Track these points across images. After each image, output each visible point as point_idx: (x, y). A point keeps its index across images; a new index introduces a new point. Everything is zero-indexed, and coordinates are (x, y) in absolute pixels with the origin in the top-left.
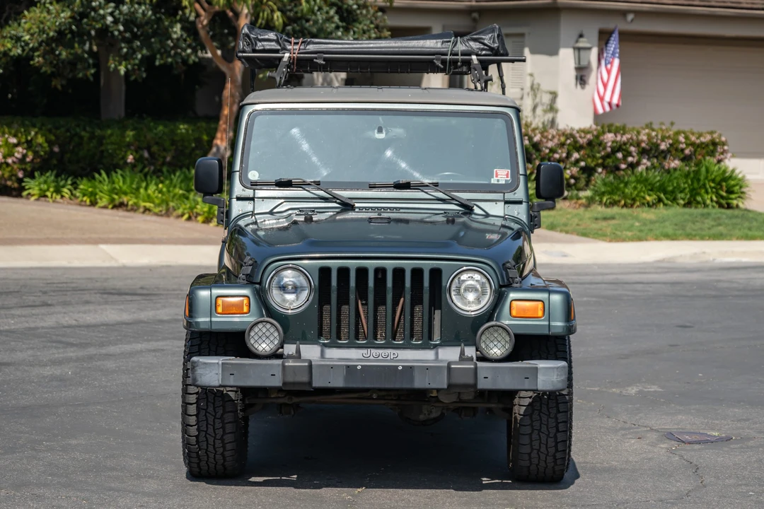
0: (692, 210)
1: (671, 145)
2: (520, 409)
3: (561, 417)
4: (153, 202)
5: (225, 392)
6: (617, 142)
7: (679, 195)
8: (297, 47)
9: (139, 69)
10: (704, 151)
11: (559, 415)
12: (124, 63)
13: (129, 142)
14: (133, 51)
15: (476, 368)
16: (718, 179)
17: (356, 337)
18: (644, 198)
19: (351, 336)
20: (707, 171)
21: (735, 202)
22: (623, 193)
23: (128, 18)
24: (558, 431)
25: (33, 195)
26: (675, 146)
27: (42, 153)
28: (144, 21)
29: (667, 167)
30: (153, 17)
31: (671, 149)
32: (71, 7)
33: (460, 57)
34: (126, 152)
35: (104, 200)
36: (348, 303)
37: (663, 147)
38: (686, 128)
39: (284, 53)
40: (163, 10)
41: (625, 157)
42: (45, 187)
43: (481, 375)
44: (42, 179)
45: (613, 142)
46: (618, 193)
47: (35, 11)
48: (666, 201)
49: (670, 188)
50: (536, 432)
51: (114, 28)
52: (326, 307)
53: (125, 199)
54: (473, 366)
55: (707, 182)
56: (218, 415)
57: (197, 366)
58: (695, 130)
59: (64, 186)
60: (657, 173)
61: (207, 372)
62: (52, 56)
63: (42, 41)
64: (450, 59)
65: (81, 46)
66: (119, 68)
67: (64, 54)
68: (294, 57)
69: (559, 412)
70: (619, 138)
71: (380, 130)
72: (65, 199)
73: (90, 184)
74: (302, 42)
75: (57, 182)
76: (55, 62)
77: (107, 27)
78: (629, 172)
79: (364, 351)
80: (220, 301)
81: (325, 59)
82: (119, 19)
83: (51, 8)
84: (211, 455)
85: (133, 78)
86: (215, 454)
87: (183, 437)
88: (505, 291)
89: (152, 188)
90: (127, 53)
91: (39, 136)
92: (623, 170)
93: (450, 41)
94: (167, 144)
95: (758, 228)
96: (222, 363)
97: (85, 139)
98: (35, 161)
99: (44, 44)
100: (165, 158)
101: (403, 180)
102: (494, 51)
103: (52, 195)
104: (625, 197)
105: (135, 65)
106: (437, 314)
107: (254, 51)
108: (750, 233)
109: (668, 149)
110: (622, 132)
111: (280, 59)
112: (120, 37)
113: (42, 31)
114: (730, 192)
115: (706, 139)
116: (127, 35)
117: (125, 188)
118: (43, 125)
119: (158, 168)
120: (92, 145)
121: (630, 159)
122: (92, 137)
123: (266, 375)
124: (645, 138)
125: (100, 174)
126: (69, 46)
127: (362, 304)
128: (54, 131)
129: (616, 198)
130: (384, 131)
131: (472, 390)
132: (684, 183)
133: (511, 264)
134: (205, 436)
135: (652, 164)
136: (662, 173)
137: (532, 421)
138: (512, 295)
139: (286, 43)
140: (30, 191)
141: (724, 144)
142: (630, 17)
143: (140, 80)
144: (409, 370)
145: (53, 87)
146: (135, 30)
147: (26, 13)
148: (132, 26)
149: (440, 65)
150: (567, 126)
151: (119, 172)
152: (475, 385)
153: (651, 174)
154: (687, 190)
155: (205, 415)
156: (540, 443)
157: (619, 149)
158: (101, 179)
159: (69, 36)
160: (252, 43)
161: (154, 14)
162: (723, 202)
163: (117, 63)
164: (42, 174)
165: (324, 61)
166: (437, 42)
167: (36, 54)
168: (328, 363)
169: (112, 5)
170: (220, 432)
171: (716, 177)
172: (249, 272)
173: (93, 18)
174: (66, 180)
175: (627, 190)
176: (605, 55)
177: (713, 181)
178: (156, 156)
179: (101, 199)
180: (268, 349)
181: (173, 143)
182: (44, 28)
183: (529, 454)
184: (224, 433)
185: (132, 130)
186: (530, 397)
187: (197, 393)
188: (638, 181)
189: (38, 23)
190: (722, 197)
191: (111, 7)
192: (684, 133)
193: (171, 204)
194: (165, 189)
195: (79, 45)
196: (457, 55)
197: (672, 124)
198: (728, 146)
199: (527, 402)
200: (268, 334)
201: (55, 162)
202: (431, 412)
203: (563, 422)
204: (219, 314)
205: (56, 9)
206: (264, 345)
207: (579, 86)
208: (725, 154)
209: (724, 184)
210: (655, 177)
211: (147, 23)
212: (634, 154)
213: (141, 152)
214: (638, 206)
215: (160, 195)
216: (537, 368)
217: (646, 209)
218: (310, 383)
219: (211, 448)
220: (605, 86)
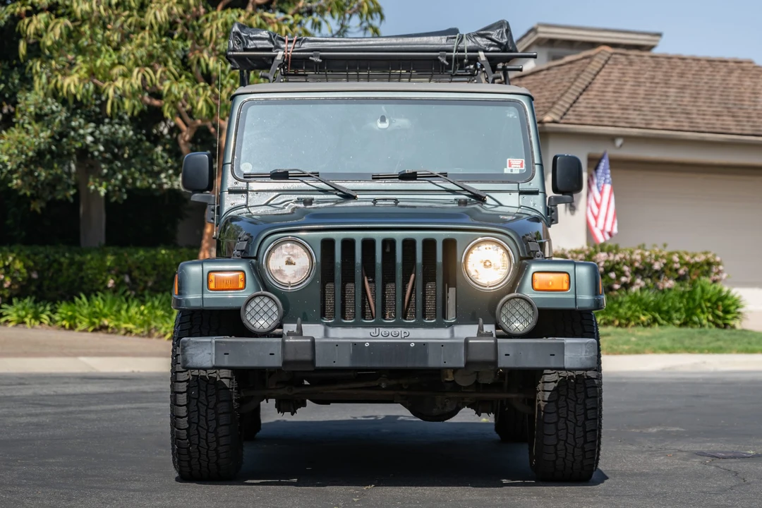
0: (688, 330)
1: (665, 265)
2: (544, 395)
3: (589, 403)
4: (134, 324)
5: (218, 379)
6: (609, 262)
7: (675, 315)
8: (291, 45)
9: (120, 190)
10: (699, 271)
11: (588, 401)
12: (104, 184)
13: (109, 267)
14: (113, 173)
15: (496, 343)
16: (714, 299)
17: (363, 316)
18: (639, 318)
19: (357, 315)
20: (703, 290)
21: (732, 323)
22: (617, 312)
23: (109, 138)
24: (586, 419)
25: (11, 322)
26: (669, 266)
27: (20, 279)
28: (124, 142)
29: (661, 288)
30: (134, 138)
31: (665, 269)
32: (50, 126)
33: (466, 54)
34: (106, 277)
35: (84, 323)
36: (353, 281)
37: (657, 266)
38: (681, 249)
39: (278, 52)
40: (144, 132)
41: (618, 277)
42: (23, 313)
43: (502, 352)
44: (20, 306)
45: (606, 261)
46: (613, 313)
47: (12, 131)
48: (661, 321)
49: (665, 308)
50: (562, 420)
51: (95, 148)
52: (329, 286)
53: (106, 322)
54: (493, 341)
55: (702, 302)
56: (211, 405)
57: (188, 346)
58: (689, 251)
59: (42, 312)
60: (651, 293)
61: (199, 352)
62: (30, 178)
63: (21, 163)
64: (455, 56)
65: (61, 166)
66: (99, 189)
67: (43, 174)
68: (288, 55)
69: (587, 397)
70: (612, 258)
71: (383, 119)
72: (43, 325)
73: (69, 308)
74: (297, 41)
75: (36, 308)
76: (34, 184)
77: (88, 146)
78: (623, 293)
79: (372, 330)
80: (213, 276)
81: (321, 57)
82: (99, 139)
83: (30, 127)
84: (204, 451)
85: (114, 199)
86: (208, 449)
87: (172, 431)
88: (526, 264)
89: (133, 310)
90: (107, 174)
91: (17, 262)
92: (617, 290)
93: (455, 38)
94: (149, 268)
95: (758, 343)
96: (216, 342)
97: (65, 265)
98: (13, 287)
99: (22, 166)
100: (146, 282)
101: (409, 170)
102: (503, 47)
103: (30, 321)
104: (619, 317)
105: (115, 186)
106: (452, 291)
107: (246, 50)
108: (750, 347)
109: (662, 268)
110: (614, 251)
111: (273, 58)
112: (100, 158)
113: (21, 152)
114: (726, 312)
115: (700, 258)
116: (108, 155)
117: (106, 311)
118: (21, 251)
119: (139, 293)
120: (71, 271)
121: (623, 279)
122: (72, 263)
123: (264, 355)
124: (638, 257)
125: (80, 298)
126: (49, 166)
127: (369, 282)
128: (32, 256)
129: (610, 318)
130: (387, 121)
131: (493, 368)
132: (680, 303)
133: (531, 236)
134: (197, 429)
135: (646, 285)
136: (657, 294)
137: (558, 408)
138: (534, 268)
139: (280, 42)
140: (9, 318)
141: (718, 264)
142: (619, 142)
143: (121, 202)
144: (422, 347)
145: (31, 210)
146: (116, 150)
147: (4, 133)
148: (113, 147)
149: (445, 62)
150: (559, 247)
151: (100, 294)
152: (495, 363)
153: (646, 293)
154: (683, 310)
155: (197, 404)
156: (567, 433)
157: (612, 269)
158: (81, 302)
159: (48, 157)
160: (243, 42)
161: (135, 134)
162: (720, 322)
163: (97, 184)
164: (19, 300)
165: (320, 59)
166: (441, 39)
167: (15, 176)
168: (333, 340)
169: (92, 125)
170: (213, 424)
171: (712, 296)
172: (244, 248)
173: (73, 138)
174: (45, 306)
175: (621, 311)
176: (595, 181)
177: (709, 300)
178: (138, 281)
179: (80, 323)
180: (266, 326)
181: (155, 267)
182: (22, 148)
183: (555, 446)
184: (218, 425)
185: (112, 255)
186: (555, 382)
187: (188, 381)
188: (633, 302)
189: (17, 143)
190: (719, 317)
191: (91, 127)
192: (678, 253)
193: (154, 324)
194: (146, 312)
195: (59, 165)
196: (463, 51)
197: (665, 246)
198: (723, 265)
199: (551, 386)
200: (266, 309)
201: (33, 288)
202: (445, 405)
203: (593, 408)
204: (211, 290)
205: (35, 129)
206: (261, 322)
207: (568, 212)
208: (720, 274)
209: (720, 303)
210: (650, 297)
211: (128, 144)
212: (628, 274)
213: (122, 277)
214: (633, 326)
215: (142, 317)
216: (563, 343)
217: (641, 328)
218: (313, 362)
219: (203, 443)
220: (598, 206)
